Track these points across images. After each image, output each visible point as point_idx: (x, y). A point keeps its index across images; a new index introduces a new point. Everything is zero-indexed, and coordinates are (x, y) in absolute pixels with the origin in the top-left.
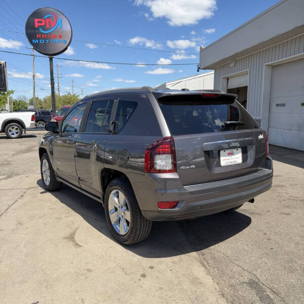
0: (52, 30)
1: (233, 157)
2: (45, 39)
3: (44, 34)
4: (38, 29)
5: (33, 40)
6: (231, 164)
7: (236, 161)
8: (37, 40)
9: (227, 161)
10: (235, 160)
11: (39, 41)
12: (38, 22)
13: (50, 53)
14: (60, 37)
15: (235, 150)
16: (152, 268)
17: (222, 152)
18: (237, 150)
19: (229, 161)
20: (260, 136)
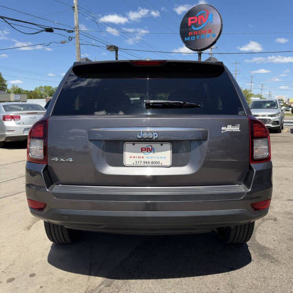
0: (203, 26)
1: (151, 154)
2: (195, 36)
3: (196, 31)
4: (190, 27)
5: (186, 38)
8: (189, 38)
9: (138, 160)
10: (155, 160)
11: (190, 38)
12: (192, 20)
13: (199, 49)
14: (210, 31)
15: (156, 145)
16: (32, 275)
17: (128, 146)
18: (162, 145)
19: (143, 160)
20: (226, 127)
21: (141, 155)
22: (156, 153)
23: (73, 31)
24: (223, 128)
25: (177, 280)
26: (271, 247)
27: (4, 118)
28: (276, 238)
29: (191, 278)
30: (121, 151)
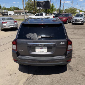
1: (42, 49)
10: (43, 51)
16: (15, 74)
17: (36, 47)
18: (45, 47)
19: (40, 51)
21: (40, 49)
22: (44, 49)
24: (60, 43)
25: (49, 75)
26: (72, 66)
27: (3, 23)
28: (74, 64)
29: (52, 75)
30: (35, 49)
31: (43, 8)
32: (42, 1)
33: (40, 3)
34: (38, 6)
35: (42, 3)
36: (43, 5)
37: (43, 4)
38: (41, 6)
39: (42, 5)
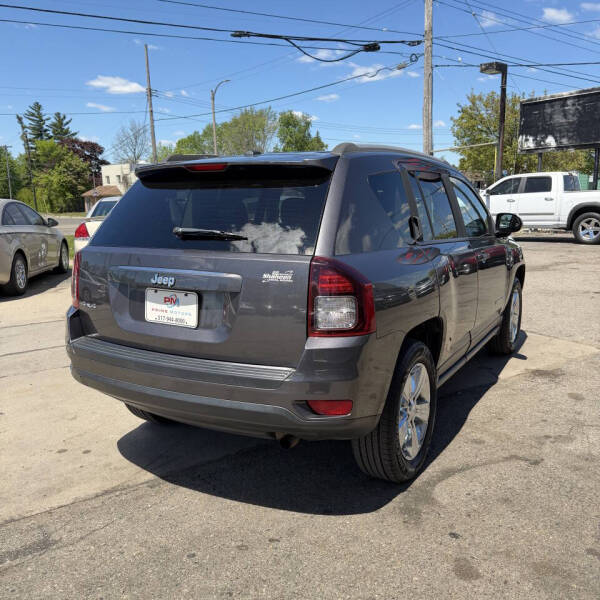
1: (175, 308)
6: (170, 322)
7: (182, 320)
9: (162, 314)
10: (179, 316)
15: (180, 295)
17: (150, 293)
18: (186, 295)
19: (166, 315)
20: (271, 274)
21: (165, 307)
22: (181, 307)
23: (419, 43)
24: (265, 276)
31: (565, 141)
32: (565, 94)
33: (549, 111)
34: (525, 130)
35: (557, 107)
36: (572, 119)
37: (565, 116)
38: (549, 130)
39: (559, 119)
